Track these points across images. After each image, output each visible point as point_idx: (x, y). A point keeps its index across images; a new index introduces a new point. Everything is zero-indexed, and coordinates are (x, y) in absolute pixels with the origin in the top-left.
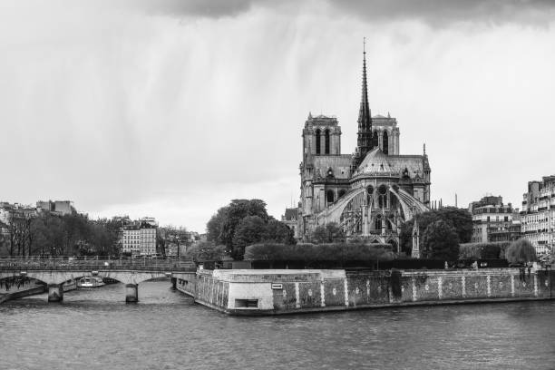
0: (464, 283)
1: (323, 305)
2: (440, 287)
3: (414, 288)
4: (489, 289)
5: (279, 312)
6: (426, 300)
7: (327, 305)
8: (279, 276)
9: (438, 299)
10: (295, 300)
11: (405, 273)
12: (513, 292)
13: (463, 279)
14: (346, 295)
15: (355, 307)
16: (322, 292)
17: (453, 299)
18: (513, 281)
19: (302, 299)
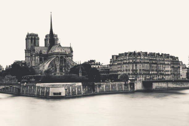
0: (110, 86)
1: (77, 94)
2: (104, 88)
3: (98, 88)
4: (117, 88)
5: (67, 97)
6: (101, 92)
7: (78, 94)
8: (66, 85)
9: (104, 92)
10: (70, 93)
11: (96, 84)
12: (123, 89)
13: (110, 85)
14: (82, 91)
15: (84, 94)
16: (76, 90)
17: (108, 92)
18: (123, 86)
19: (72, 92)
